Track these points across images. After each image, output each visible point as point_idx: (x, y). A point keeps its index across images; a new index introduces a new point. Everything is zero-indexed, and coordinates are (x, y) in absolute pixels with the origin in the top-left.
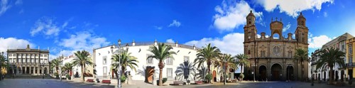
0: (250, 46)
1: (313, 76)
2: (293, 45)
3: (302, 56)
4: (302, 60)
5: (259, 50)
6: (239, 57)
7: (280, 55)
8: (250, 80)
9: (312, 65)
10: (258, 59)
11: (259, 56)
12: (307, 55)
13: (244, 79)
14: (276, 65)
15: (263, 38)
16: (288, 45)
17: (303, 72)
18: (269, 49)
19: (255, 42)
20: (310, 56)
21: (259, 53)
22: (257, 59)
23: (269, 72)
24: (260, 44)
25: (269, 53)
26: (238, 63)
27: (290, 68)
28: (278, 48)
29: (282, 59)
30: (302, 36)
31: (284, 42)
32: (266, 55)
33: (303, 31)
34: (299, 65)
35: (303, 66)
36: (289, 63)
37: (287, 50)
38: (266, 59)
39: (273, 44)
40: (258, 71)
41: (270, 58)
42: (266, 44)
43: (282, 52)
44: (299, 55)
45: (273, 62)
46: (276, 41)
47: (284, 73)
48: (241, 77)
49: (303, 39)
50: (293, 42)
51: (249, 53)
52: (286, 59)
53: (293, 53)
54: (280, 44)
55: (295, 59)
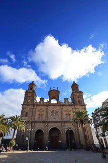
0: (28, 108)
1: (101, 141)
2: (70, 108)
3: (82, 118)
4: (82, 122)
5: (37, 113)
6: (13, 119)
7: (58, 118)
8: (23, 149)
9: (96, 127)
10: (35, 122)
11: (37, 119)
12: (87, 116)
13: (14, 149)
14: (54, 130)
15: (42, 103)
16: (65, 108)
17: (86, 137)
18: (47, 112)
19: (34, 105)
20: (90, 117)
21: (37, 116)
22: (33, 123)
23: (46, 137)
24: (39, 108)
25: (47, 117)
26: (10, 125)
27: (70, 133)
28: (56, 112)
29: (61, 122)
30: (77, 99)
31: (61, 105)
32: (44, 119)
33: (78, 95)
34: (80, 128)
35: (84, 130)
36: (69, 126)
37: (64, 113)
38: (44, 122)
39: (51, 108)
40: (33, 136)
41: (48, 122)
42: (44, 108)
43: (60, 115)
44: (79, 117)
45: (51, 126)
46: (54, 105)
47: (63, 139)
48: (11, 145)
49: (79, 101)
50: (70, 105)
51: (26, 116)
52: (65, 122)
53: (72, 116)
54: (58, 108)
55: (75, 121)
